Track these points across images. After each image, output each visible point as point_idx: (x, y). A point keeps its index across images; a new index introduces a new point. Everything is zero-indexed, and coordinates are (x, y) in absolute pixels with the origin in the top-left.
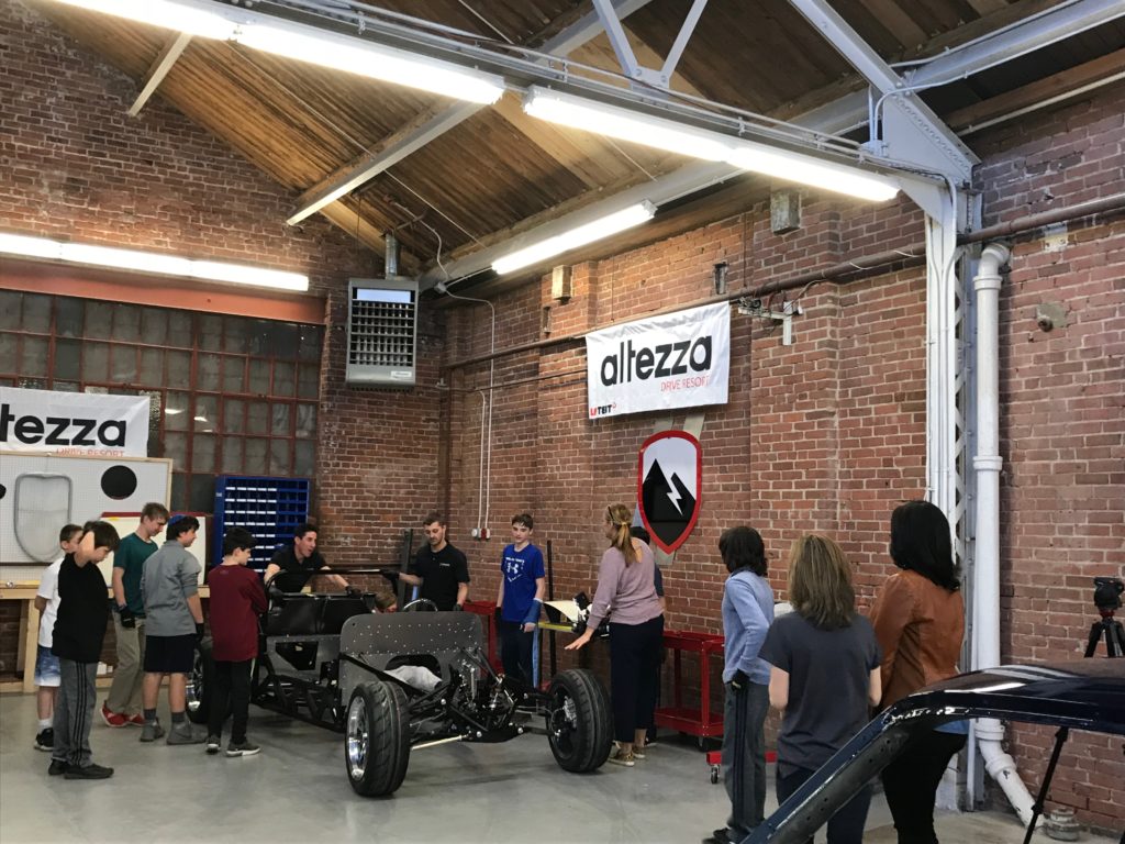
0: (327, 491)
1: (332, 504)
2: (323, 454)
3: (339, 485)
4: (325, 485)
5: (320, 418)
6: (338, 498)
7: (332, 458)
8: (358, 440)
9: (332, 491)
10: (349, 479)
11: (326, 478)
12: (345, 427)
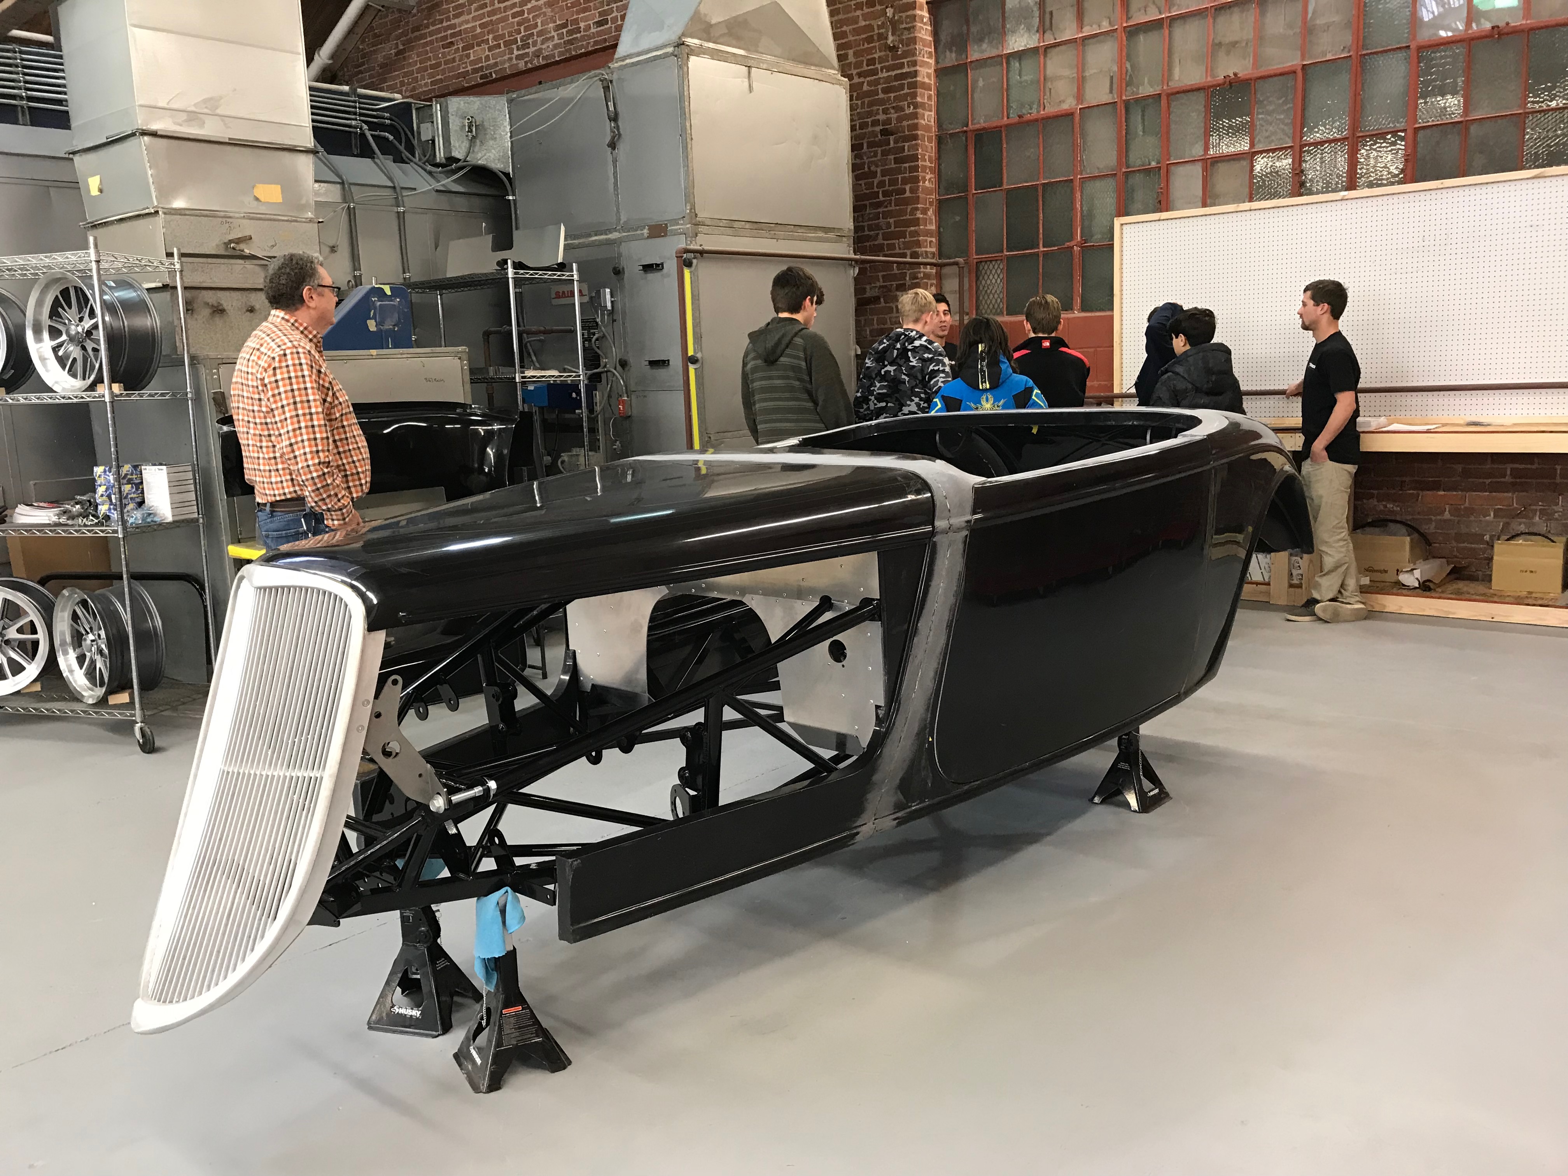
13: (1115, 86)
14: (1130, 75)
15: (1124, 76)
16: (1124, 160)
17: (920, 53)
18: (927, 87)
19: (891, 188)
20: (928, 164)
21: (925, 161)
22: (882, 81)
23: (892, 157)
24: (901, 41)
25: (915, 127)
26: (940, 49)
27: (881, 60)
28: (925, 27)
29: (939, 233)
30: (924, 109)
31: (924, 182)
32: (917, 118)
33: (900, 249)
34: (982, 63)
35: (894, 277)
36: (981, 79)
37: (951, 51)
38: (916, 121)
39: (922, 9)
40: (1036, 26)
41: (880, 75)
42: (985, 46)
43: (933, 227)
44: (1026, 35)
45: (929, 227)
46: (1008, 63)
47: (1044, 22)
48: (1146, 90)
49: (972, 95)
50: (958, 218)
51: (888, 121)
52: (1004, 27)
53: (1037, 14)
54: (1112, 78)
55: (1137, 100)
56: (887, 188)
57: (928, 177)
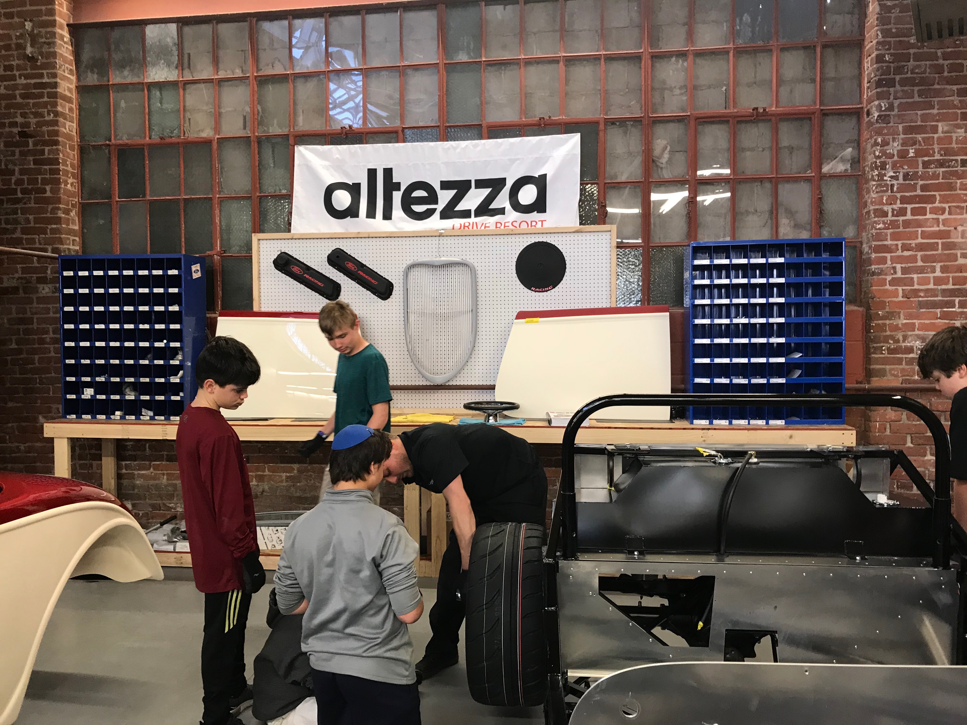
0: (883, 261)
1: (895, 282)
2: (874, 195)
3: (906, 248)
4: (878, 249)
5: (865, 135)
6: (905, 271)
7: (891, 201)
8: (941, 164)
9: (895, 260)
10: (924, 235)
11: (879, 237)
12: (914, 144)
13: (248, 124)
14: (262, 117)
15: (256, 117)
16: (258, 186)
17: (60, 67)
18: (69, 100)
19: (30, 187)
20: (69, 169)
21: (67, 166)
22: (20, 87)
23: (31, 158)
24: (41, 54)
25: (56, 133)
26: (82, 68)
27: (19, 67)
28: (66, 46)
29: (83, 233)
30: (65, 119)
31: (66, 185)
32: (58, 126)
33: (40, 244)
34: (123, 87)
35: (35, 270)
36: (123, 101)
37: (92, 72)
38: (56, 128)
39: (62, 28)
40: (176, 62)
41: (18, 81)
42: (126, 73)
43: (76, 227)
44: (166, 69)
45: (71, 226)
46: (149, 91)
47: (182, 60)
48: (275, 129)
49: (115, 115)
50: (102, 222)
51: (28, 125)
52: (144, 58)
53: (176, 53)
54: (245, 118)
55: (268, 138)
56: (26, 186)
57: (70, 181)
